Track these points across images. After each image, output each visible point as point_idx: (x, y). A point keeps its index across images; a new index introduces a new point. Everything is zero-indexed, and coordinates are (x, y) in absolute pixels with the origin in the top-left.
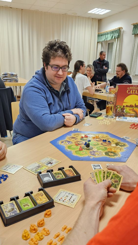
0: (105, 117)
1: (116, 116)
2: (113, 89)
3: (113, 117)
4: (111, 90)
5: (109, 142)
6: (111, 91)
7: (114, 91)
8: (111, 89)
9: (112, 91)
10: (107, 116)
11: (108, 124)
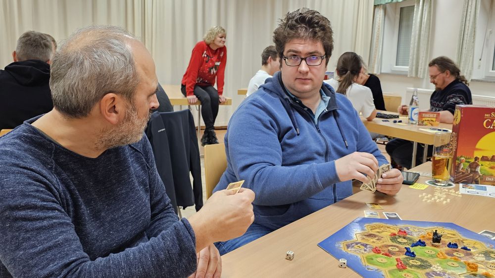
0: (429, 182)
1: (457, 182)
2: (427, 115)
3: (450, 185)
4: (424, 117)
5: (465, 248)
6: (424, 119)
7: (429, 119)
8: (424, 114)
9: (427, 119)
10: (435, 182)
11: (445, 202)
